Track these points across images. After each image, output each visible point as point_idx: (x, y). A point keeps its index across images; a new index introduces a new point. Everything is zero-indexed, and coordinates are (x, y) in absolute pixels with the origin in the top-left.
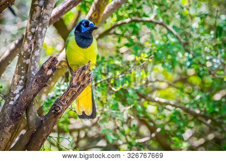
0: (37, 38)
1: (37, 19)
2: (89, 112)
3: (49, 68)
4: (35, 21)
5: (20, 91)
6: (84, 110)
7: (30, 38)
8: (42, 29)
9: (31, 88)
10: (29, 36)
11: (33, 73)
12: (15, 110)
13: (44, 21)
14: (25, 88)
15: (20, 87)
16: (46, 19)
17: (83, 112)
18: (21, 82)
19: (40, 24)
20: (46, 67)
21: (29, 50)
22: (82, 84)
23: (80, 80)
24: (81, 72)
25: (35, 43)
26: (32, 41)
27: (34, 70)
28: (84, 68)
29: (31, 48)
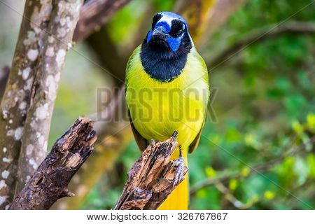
0: (44, 75)
1: (42, 27)
3: (73, 150)
4: (38, 30)
8: (56, 52)
9: (28, 201)
10: (23, 68)
11: (31, 162)
13: (61, 32)
16: (66, 26)
18: (1, 184)
19: (51, 39)
20: (66, 146)
21: (22, 106)
22: (157, 189)
23: (150, 180)
24: (154, 161)
25: (37, 86)
26: (30, 82)
27: (34, 155)
28: (162, 151)
29: (27, 99)
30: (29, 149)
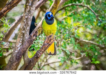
0: (28, 21)
1: (28, 12)
2: (53, 52)
3: (34, 36)
5: (20, 46)
7: (25, 21)
8: (30, 17)
9: (26, 45)
10: (24, 19)
11: (26, 37)
12: (18, 55)
14: (22, 44)
15: (20, 44)
16: (32, 12)
17: (50, 52)
18: (21, 41)
19: (30, 15)
20: (32, 35)
21: (24, 27)
22: (49, 43)
24: (49, 38)
25: (27, 23)
27: (27, 36)
28: (50, 36)
29: (25, 25)
30: (26, 35)
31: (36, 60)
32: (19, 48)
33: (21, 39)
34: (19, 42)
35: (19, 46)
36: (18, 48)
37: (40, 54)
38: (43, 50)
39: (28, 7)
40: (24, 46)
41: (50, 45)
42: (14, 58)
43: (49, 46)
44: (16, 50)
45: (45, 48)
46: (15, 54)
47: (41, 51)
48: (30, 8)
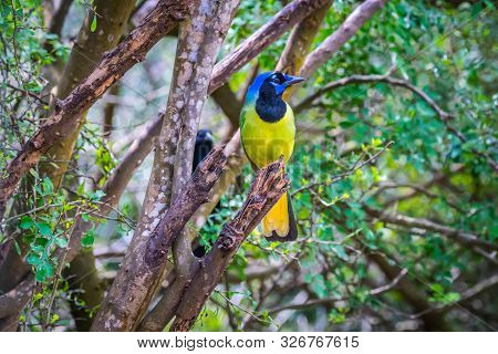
0: (188, 119)
1: (185, 85)
2: (284, 230)
3: (211, 169)
4: (183, 87)
5: (160, 213)
6: (275, 228)
7: (175, 117)
8: (196, 102)
9: (180, 206)
10: (174, 114)
11: (181, 179)
12: (152, 247)
13: (199, 88)
14: (168, 206)
15: (160, 206)
16: (202, 84)
17: (274, 232)
18: (161, 195)
19: (192, 94)
20: (205, 168)
21: (173, 140)
22: (271, 195)
23: (265, 189)
24: (268, 176)
25: (184, 126)
26: (178, 124)
27: (183, 175)
28: (273, 168)
29: (177, 135)
30: (179, 171)
31: (222, 261)
32: (156, 221)
33: (164, 187)
34: (156, 198)
35: (155, 213)
36: (151, 220)
37: (234, 239)
38: (246, 223)
39: (187, 65)
40: (176, 212)
41: (272, 201)
42: (140, 258)
43: (268, 207)
44: (143, 229)
45: (252, 212)
46: (142, 243)
47: (238, 226)
48: (194, 71)
